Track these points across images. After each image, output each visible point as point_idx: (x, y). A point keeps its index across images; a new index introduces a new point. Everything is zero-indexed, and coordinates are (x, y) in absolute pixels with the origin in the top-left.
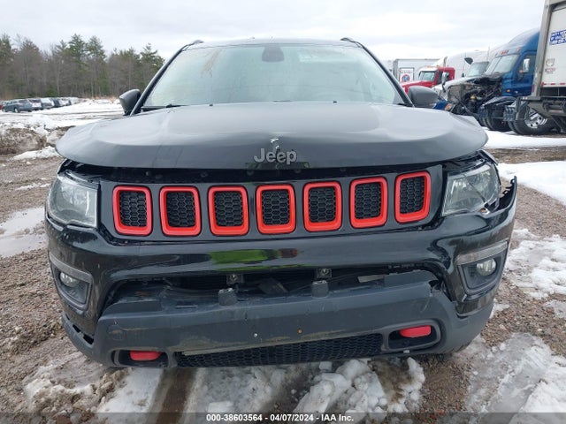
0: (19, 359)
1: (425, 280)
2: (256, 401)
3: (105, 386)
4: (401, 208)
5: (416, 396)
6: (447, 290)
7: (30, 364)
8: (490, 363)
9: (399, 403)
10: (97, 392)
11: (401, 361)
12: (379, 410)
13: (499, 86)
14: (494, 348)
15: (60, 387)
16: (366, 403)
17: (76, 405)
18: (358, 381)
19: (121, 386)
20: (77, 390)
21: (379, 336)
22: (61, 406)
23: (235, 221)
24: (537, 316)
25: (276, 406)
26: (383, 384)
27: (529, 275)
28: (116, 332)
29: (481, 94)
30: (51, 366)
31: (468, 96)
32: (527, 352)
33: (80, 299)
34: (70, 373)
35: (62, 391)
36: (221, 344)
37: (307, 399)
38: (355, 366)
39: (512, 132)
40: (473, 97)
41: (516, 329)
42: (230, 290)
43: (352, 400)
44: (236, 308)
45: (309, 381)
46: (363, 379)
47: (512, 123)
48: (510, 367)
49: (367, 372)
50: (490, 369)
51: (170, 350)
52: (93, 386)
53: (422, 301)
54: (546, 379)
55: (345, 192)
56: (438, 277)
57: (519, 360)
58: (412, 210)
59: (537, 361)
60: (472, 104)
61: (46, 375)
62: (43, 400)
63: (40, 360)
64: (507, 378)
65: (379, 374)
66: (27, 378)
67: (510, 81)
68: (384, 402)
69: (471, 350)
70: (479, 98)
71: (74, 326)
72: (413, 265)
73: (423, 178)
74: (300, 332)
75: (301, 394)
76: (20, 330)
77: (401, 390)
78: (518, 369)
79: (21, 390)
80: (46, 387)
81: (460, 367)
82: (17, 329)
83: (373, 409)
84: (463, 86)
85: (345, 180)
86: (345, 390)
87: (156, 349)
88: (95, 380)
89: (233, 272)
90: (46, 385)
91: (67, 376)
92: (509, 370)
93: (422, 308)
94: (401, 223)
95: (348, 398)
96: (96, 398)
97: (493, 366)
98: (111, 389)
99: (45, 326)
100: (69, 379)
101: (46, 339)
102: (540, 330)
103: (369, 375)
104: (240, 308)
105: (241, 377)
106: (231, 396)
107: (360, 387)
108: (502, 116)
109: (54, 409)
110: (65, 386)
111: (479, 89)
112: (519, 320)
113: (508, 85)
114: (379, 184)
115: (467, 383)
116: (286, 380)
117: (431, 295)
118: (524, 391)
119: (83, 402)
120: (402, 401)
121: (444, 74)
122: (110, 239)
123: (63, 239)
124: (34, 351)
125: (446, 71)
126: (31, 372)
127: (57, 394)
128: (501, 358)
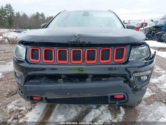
0: (7, 99)
1: (122, 80)
2: (72, 116)
3: (30, 108)
4: (116, 58)
5: (121, 118)
6: (129, 84)
7: (10, 100)
8: (146, 110)
9: (115, 119)
10: (27, 109)
11: (118, 107)
12: (109, 121)
13: (161, 28)
14: (148, 106)
15: (17, 107)
16: (105, 119)
17: (20, 113)
18: (103, 112)
19: (34, 108)
20: (21, 108)
21: (107, 97)
22: (16, 112)
23: (65, 59)
24: (164, 97)
25: (78, 118)
26: (111, 114)
27: (163, 84)
28: (28, 90)
29: (155, 31)
30: (16, 101)
31: (151, 31)
32: (159, 108)
33: (20, 81)
34: (21, 104)
35: (17, 109)
36: (58, 96)
37: (87, 116)
38: (103, 108)
39: (164, 43)
40: (152, 32)
41: (157, 100)
42: (62, 79)
43: (101, 118)
44: (63, 85)
45: (89, 111)
46: (105, 111)
47: (164, 40)
48: (152, 111)
49: (107, 110)
50: (146, 112)
51: (44, 97)
52: (26, 108)
53: (121, 87)
54: (164, 116)
55: (98, 52)
56: (126, 79)
57: (156, 110)
58: (119, 58)
59: (162, 111)
60: (152, 34)
61: (13, 104)
62: (11, 110)
63: (13, 100)
64: (151, 115)
65: (111, 111)
66: (9, 104)
67: (164, 27)
68: (111, 119)
69: (141, 106)
70: (154, 32)
71: (19, 89)
72: (118, 75)
73: (123, 49)
74: (82, 93)
75: (86, 115)
76: (9, 91)
77: (117, 116)
78: (155, 112)
79: (6, 107)
80: (13, 107)
81: (137, 111)
82: (8, 90)
83: (107, 121)
84: (150, 28)
85: (99, 48)
86: (99, 114)
87: (39, 96)
88: (27, 106)
89: (63, 74)
90: (13, 106)
91: (19, 104)
92: (152, 113)
93: (121, 89)
94: (115, 62)
95: (100, 117)
96: (26, 111)
97: (147, 111)
98: (31, 109)
99: (16, 90)
100: (20, 105)
101: (16, 94)
102: (164, 101)
103: (107, 111)
104: (64, 85)
105: (69, 108)
106: (65, 114)
107: (104, 114)
108: (161, 37)
109: (14, 113)
110: (18, 107)
111: (154, 29)
112: (158, 98)
113: (164, 28)
114: (109, 50)
115: (138, 115)
116: (82, 110)
117: (123, 85)
118: (156, 119)
119: (22, 112)
120: (117, 119)
121: (144, 24)
122: (28, 63)
123: (16, 62)
124: (12, 97)
125: (145, 24)
126: (10, 103)
127: (16, 109)
128: (150, 109)
